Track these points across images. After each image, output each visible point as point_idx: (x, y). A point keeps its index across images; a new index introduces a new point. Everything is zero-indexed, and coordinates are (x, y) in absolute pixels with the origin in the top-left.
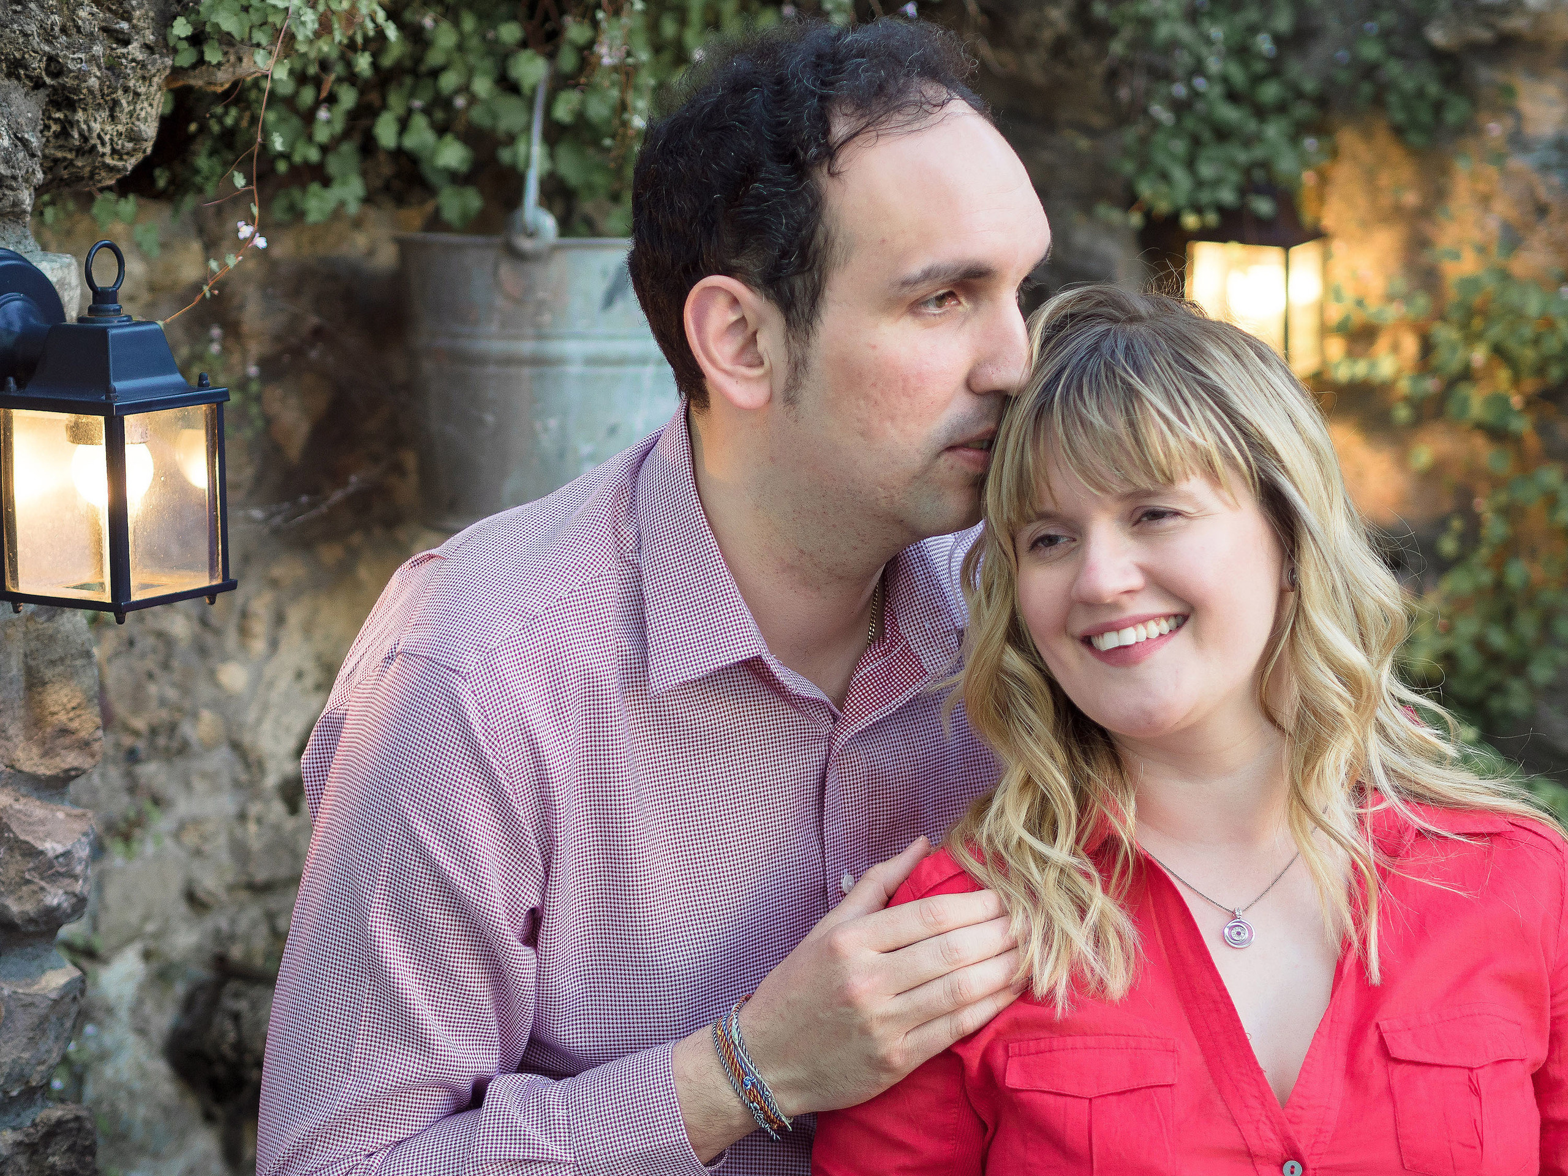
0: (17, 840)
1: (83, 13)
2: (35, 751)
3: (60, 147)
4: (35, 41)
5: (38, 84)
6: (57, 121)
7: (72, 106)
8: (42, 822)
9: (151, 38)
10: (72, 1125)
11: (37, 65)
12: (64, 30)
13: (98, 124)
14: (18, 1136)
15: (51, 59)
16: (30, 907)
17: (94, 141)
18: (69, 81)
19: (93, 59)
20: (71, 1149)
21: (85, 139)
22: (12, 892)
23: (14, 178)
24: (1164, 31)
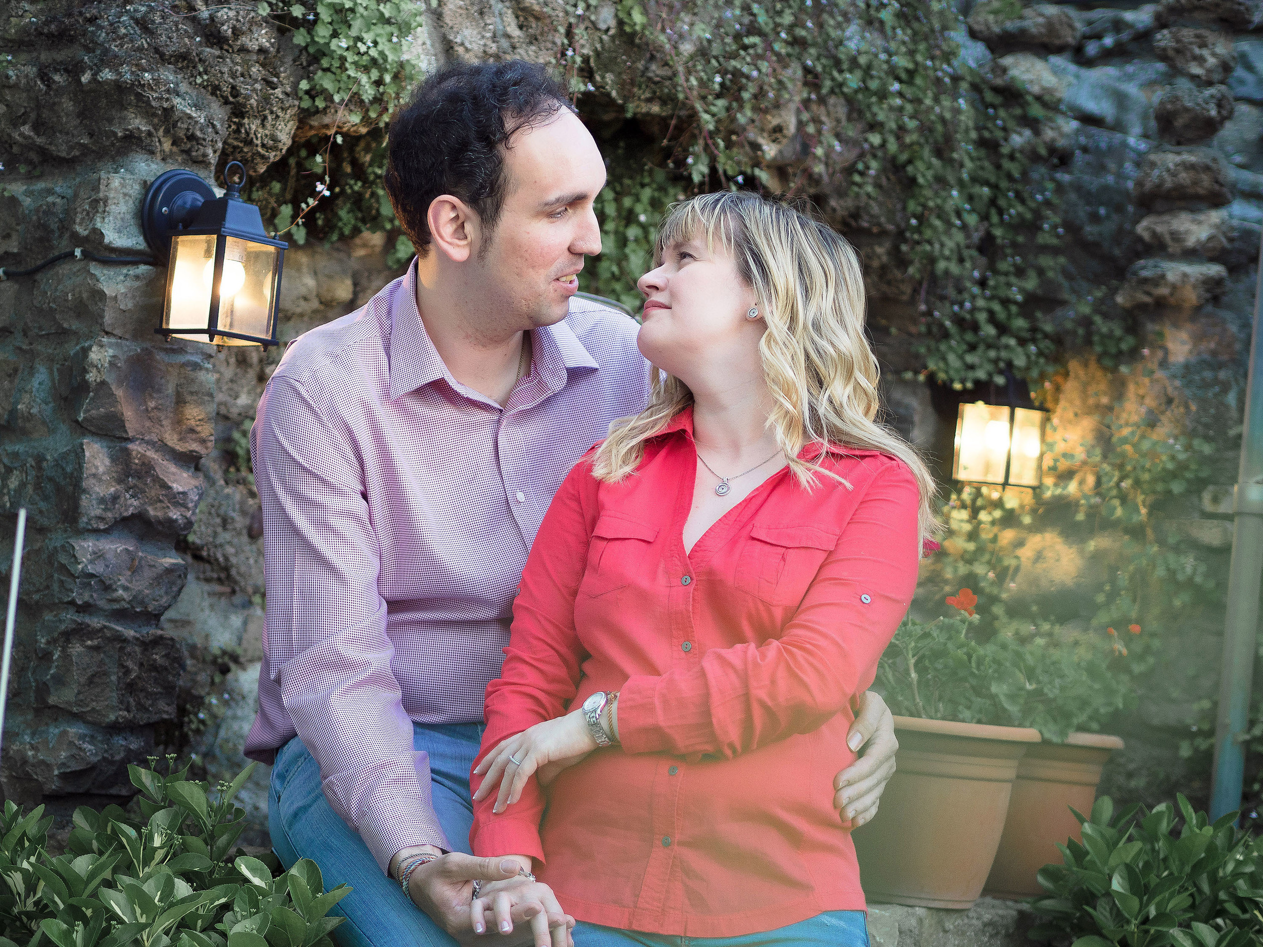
0: (158, 477)
1: (254, 70)
2: (176, 437)
3: (236, 139)
4: (226, 76)
5: (226, 102)
6: (235, 123)
7: (242, 115)
8: (174, 474)
9: (289, 89)
10: (169, 642)
11: (226, 89)
12: (242, 75)
13: (253, 125)
14: (138, 635)
15: (233, 88)
16: (160, 514)
17: (252, 135)
18: (241, 100)
19: (255, 90)
20: (167, 656)
21: (248, 134)
22: (151, 504)
23: (204, 140)
24: (942, 265)
